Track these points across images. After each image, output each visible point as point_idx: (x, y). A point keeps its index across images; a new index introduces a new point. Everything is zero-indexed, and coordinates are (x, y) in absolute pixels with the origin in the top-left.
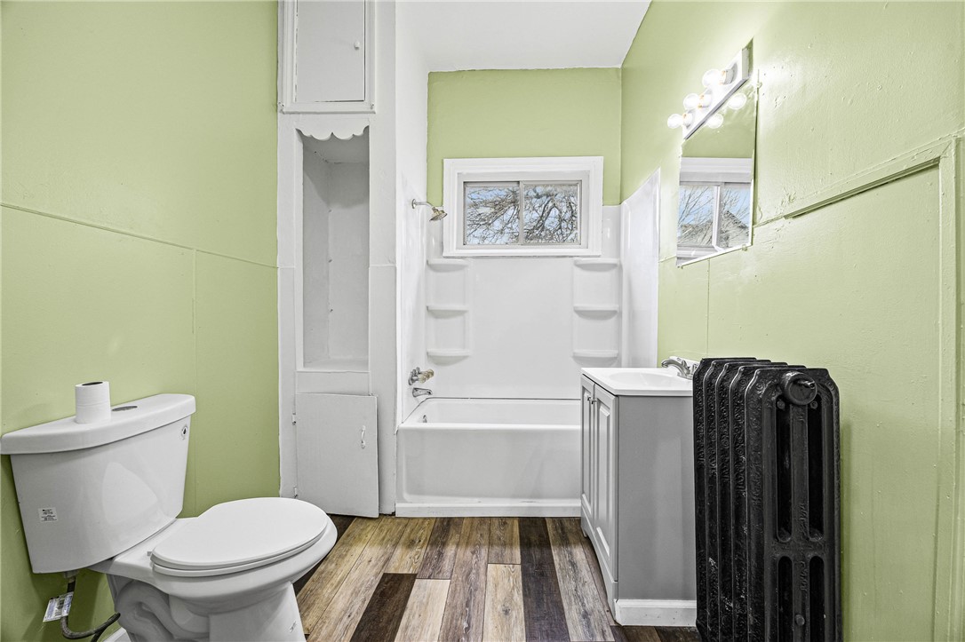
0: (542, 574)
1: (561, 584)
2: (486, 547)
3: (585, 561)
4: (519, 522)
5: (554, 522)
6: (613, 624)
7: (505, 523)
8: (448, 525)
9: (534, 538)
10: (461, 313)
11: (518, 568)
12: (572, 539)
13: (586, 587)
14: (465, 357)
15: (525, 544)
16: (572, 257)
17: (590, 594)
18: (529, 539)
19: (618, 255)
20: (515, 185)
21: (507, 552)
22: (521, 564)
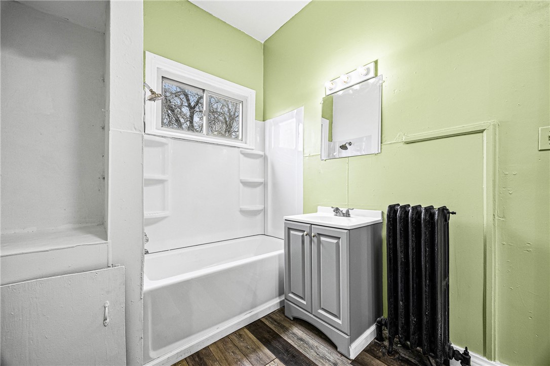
0: (294, 356)
1: (308, 356)
2: (245, 359)
3: (305, 335)
4: (248, 329)
5: (267, 319)
6: (350, 362)
7: (240, 335)
8: (201, 359)
9: (267, 335)
10: (161, 182)
11: (277, 360)
12: (287, 325)
13: (320, 349)
14: (165, 218)
15: (267, 343)
16: (239, 148)
17: (325, 352)
18: (265, 338)
19: (264, 149)
20: (202, 91)
21: (261, 354)
22: (277, 357)
